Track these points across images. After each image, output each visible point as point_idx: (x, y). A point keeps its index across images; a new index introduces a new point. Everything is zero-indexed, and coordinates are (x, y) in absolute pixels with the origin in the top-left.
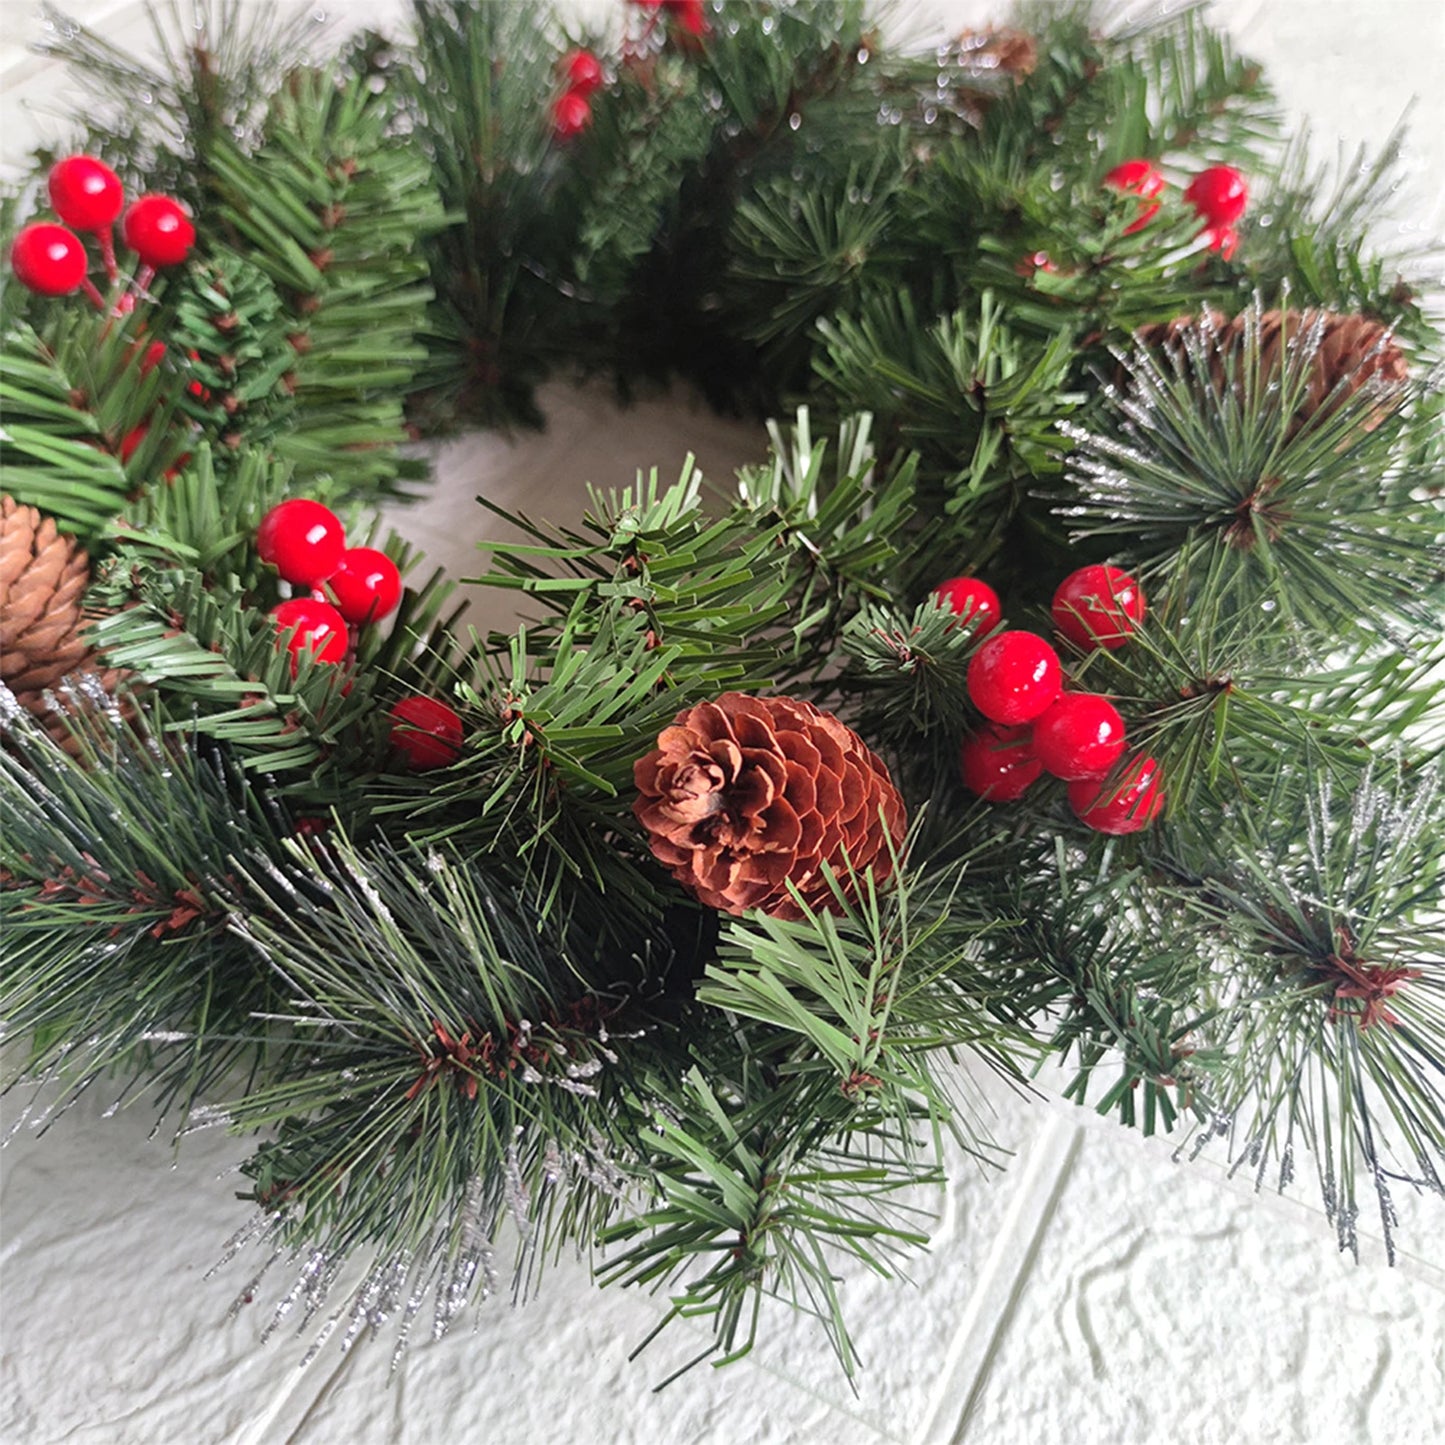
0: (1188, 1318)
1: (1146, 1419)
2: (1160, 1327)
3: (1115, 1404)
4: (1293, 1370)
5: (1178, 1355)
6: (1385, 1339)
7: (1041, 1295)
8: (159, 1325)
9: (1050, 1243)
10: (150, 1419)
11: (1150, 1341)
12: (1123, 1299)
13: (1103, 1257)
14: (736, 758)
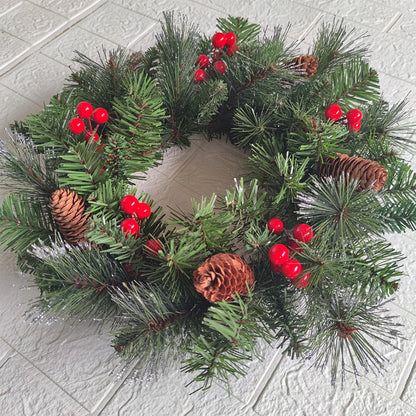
0: (310, 384)
1: (297, 405)
2: (304, 386)
3: (290, 401)
4: (331, 398)
5: (306, 392)
6: (353, 394)
7: (278, 375)
8: (94, 360)
9: (282, 364)
10: (92, 380)
11: (300, 388)
12: (296, 378)
13: (293, 368)
14: (213, 276)
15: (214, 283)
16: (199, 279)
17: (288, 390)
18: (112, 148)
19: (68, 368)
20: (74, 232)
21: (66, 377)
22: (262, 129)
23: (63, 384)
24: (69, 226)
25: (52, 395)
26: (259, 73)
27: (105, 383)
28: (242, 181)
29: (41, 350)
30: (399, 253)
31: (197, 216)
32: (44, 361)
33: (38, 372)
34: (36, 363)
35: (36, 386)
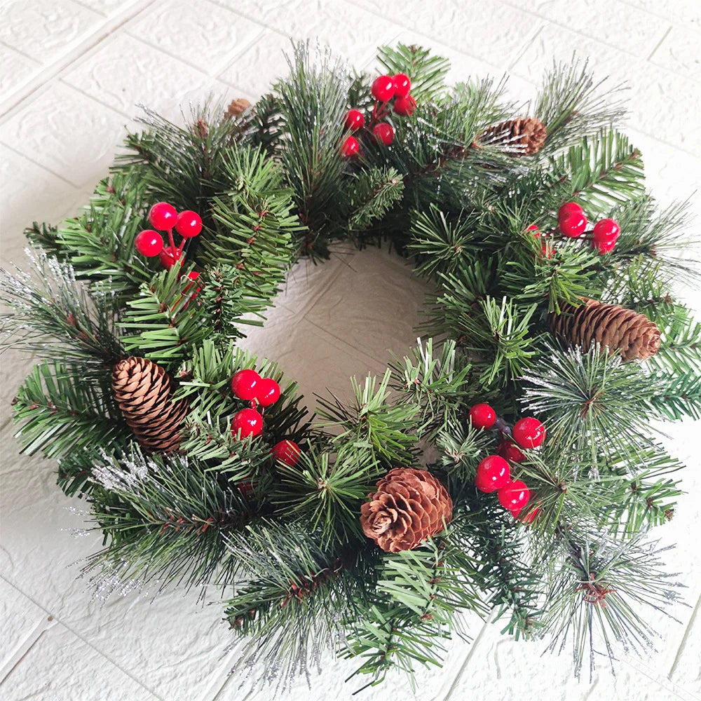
8: (187, 632)
10: (185, 665)
14: (395, 516)
15: (395, 527)
16: (372, 520)
17: (498, 671)
18: (214, 288)
19: (144, 646)
20: (153, 429)
21: (143, 662)
22: (459, 250)
23: (137, 673)
24: (144, 420)
25: (121, 691)
26: (452, 152)
27: (207, 669)
28: (430, 343)
29: (97, 617)
30: (676, 460)
31: (364, 411)
32: (103, 634)
33: (94, 653)
34: (90, 640)
35: (93, 677)
